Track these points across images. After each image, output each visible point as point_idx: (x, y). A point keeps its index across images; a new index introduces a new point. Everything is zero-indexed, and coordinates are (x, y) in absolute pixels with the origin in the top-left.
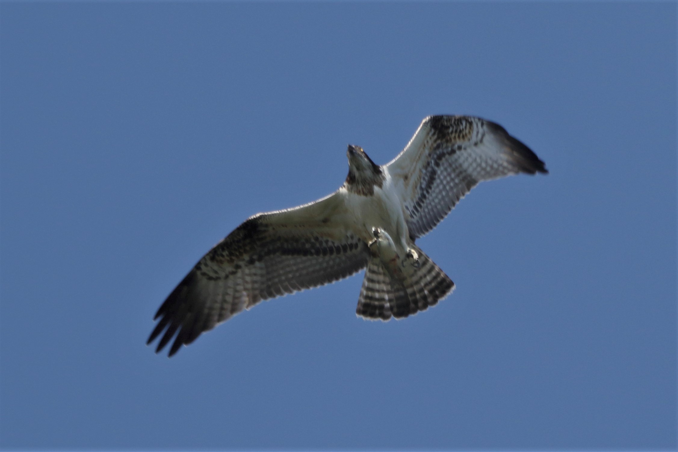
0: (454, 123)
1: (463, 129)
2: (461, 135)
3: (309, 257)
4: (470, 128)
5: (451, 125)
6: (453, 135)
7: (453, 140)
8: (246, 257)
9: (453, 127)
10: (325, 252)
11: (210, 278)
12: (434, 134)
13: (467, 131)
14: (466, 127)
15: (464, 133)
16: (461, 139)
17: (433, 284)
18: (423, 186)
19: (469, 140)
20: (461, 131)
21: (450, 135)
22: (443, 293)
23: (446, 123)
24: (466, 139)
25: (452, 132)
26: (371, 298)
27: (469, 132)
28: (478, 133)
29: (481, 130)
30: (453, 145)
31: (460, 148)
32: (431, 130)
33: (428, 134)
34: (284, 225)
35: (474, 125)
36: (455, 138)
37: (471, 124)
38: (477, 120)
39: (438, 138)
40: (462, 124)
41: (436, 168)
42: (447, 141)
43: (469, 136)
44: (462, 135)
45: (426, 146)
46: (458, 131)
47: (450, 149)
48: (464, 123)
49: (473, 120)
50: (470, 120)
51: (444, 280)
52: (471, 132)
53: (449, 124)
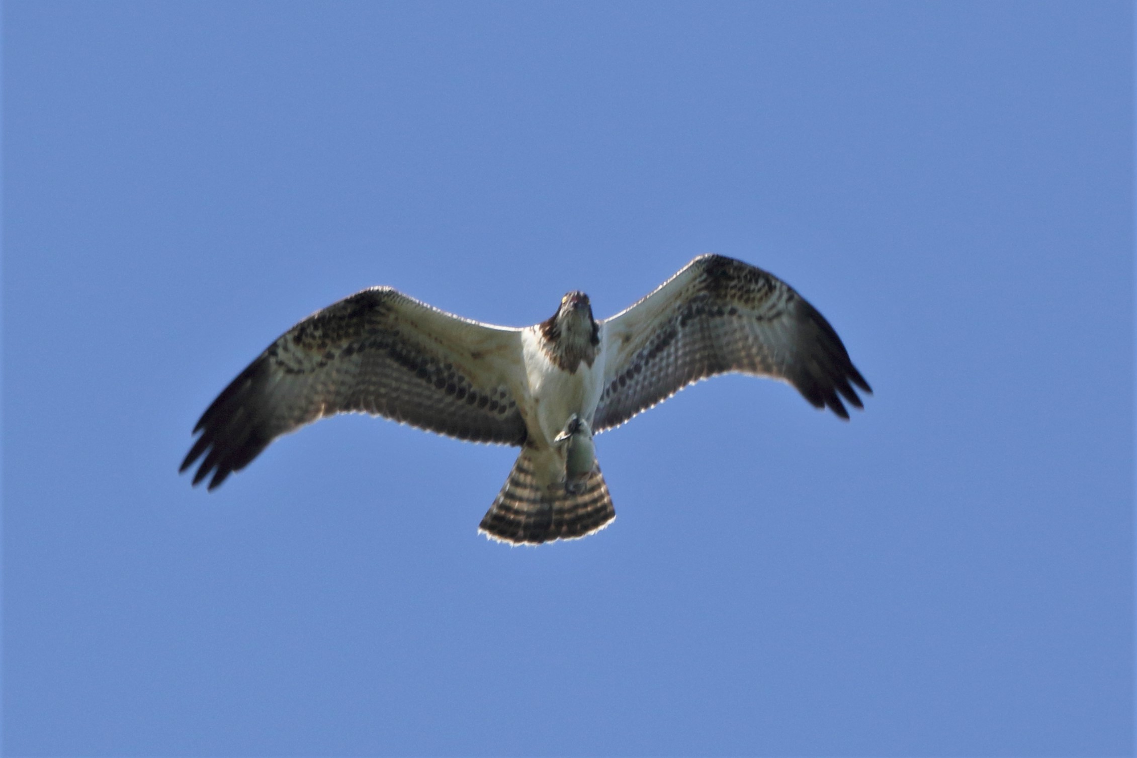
0: (746, 277)
1: (754, 291)
2: (745, 297)
3: (424, 382)
4: (766, 294)
5: (739, 277)
6: (733, 292)
7: (728, 298)
8: (345, 344)
9: (740, 281)
10: (451, 389)
11: (289, 371)
12: (705, 281)
13: (758, 296)
14: (759, 290)
15: (752, 296)
16: (742, 301)
17: (589, 509)
18: (645, 353)
19: (753, 308)
20: (748, 291)
21: (729, 289)
22: (596, 524)
23: (731, 271)
24: (750, 305)
25: (732, 288)
26: (508, 509)
27: (761, 299)
28: (774, 306)
29: (781, 305)
30: (725, 305)
31: (733, 312)
32: (701, 276)
33: (695, 279)
34: (414, 324)
35: (777, 293)
36: (733, 296)
37: (771, 288)
38: (784, 288)
39: (706, 288)
40: (757, 282)
41: (680, 328)
42: (718, 296)
43: (756, 303)
44: (747, 297)
45: (683, 295)
46: (745, 289)
47: (715, 309)
48: (761, 282)
49: (778, 285)
50: (773, 283)
51: (604, 507)
52: (764, 299)
53: (736, 274)
